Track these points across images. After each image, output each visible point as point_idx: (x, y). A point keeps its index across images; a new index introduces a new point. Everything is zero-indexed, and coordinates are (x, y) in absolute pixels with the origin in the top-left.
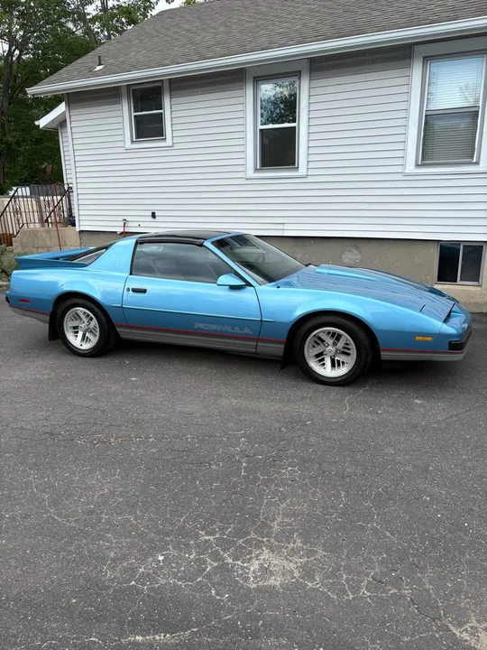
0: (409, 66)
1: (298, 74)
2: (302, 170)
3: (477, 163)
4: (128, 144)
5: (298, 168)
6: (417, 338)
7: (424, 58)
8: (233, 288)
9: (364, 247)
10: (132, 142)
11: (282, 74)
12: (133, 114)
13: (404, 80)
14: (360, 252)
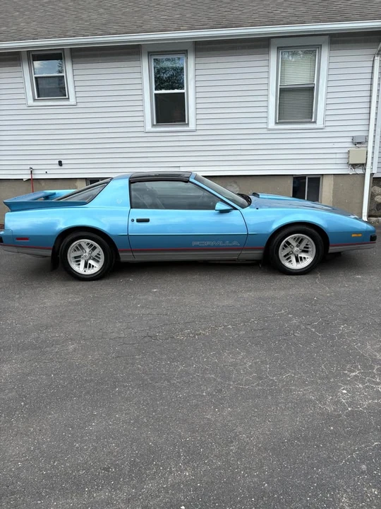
0: (268, 53)
1: (185, 52)
2: (192, 126)
3: (315, 122)
4: (31, 102)
5: (188, 124)
6: (353, 235)
7: (278, 48)
8: (222, 212)
9: (241, 181)
10: (34, 100)
11: (173, 51)
12: (34, 76)
13: (265, 63)
14: (238, 186)
